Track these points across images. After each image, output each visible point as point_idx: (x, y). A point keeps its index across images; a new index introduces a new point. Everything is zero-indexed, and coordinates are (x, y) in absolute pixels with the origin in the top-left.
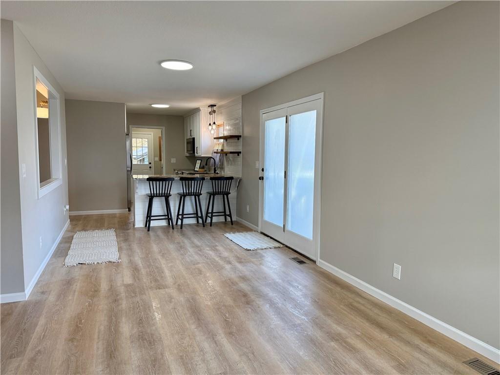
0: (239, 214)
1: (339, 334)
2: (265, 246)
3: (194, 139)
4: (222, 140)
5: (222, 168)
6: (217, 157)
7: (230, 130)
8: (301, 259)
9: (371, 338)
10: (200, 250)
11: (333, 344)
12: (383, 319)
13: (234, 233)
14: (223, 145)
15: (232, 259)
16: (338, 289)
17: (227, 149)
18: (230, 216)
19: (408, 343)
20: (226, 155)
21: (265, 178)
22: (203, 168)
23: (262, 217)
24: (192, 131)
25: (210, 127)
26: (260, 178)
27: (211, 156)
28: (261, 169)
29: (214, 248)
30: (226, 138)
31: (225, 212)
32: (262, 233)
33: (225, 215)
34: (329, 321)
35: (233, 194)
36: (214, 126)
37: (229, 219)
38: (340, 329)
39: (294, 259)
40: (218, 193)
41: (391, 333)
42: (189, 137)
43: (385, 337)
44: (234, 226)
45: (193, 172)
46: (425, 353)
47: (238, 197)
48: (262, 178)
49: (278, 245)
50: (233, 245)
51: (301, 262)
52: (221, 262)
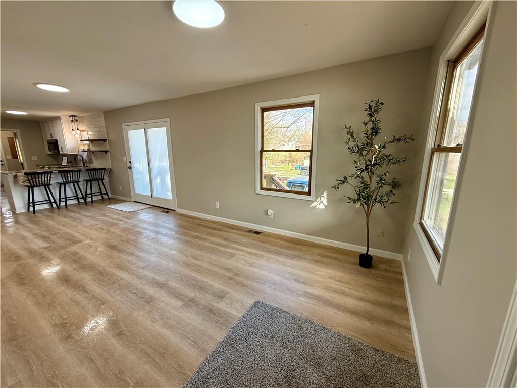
0: (113, 192)
1: (197, 236)
2: (141, 208)
3: (56, 140)
4: (88, 142)
5: (91, 161)
6: (85, 155)
7: (93, 135)
8: (167, 211)
9: (211, 234)
10: (94, 218)
11: (196, 240)
12: (214, 226)
13: (114, 204)
14: (89, 146)
15: (122, 218)
16: (191, 219)
17: (92, 149)
18: (107, 194)
19: (226, 231)
20: (93, 153)
21: (132, 168)
22: (71, 162)
23: (134, 191)
24: (52, 134)
25: (74, 132)
26: (129, 168)
27: (77, 153)
28: (128, 162)
29: (104, 215)
30: (91, 141)
31: (101, 192)
32: (135, 202)
33: (102, 195)
34: (191, 233)
35: (106, 180)
36: (78, 132)
37: (106, 197)
38: (197, 234)
39: (163, 211)
40: (94, 180)
41: (219, 230)
42: (49, 138)
43: (216, 232)
44: (111, 200)
45: (61, 166)
46: (233, 233)
47: (110, 182)
48: (130, 168)
49: (149, 206)
50: (118, 211)
51: (167, 212)
52: (115, 222)
